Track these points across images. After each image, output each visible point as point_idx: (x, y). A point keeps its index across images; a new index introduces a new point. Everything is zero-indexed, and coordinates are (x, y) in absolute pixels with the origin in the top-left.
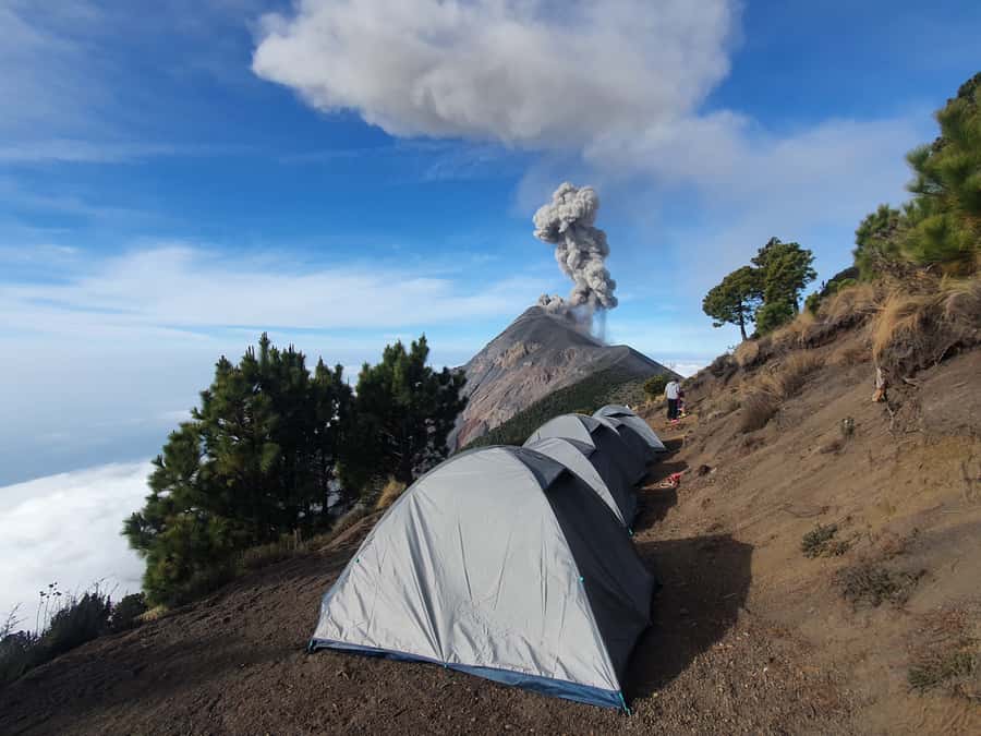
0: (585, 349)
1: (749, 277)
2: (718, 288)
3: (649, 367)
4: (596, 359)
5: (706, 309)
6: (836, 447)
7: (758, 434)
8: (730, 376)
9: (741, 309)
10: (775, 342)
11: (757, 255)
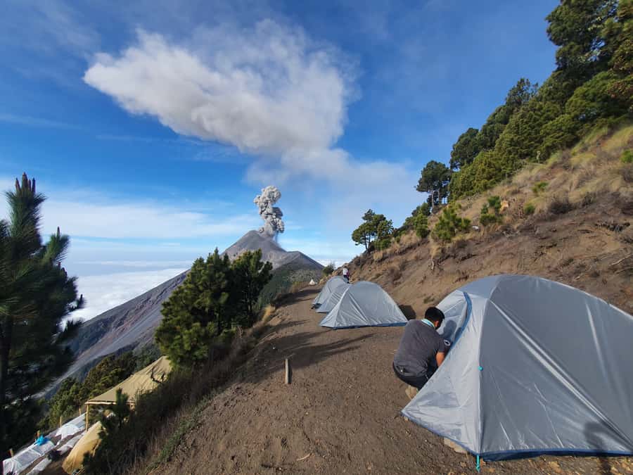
0: (278, 252)
1: (368, 227)
2: (357, 230)
3: (309, 262)
4: (284, 257)
5: (353, 238)
6: (422, 282)
7: (398, 281)
8: (362, 265)
9: (365, 239)
10: (388, 253)
11: (364, 215)
